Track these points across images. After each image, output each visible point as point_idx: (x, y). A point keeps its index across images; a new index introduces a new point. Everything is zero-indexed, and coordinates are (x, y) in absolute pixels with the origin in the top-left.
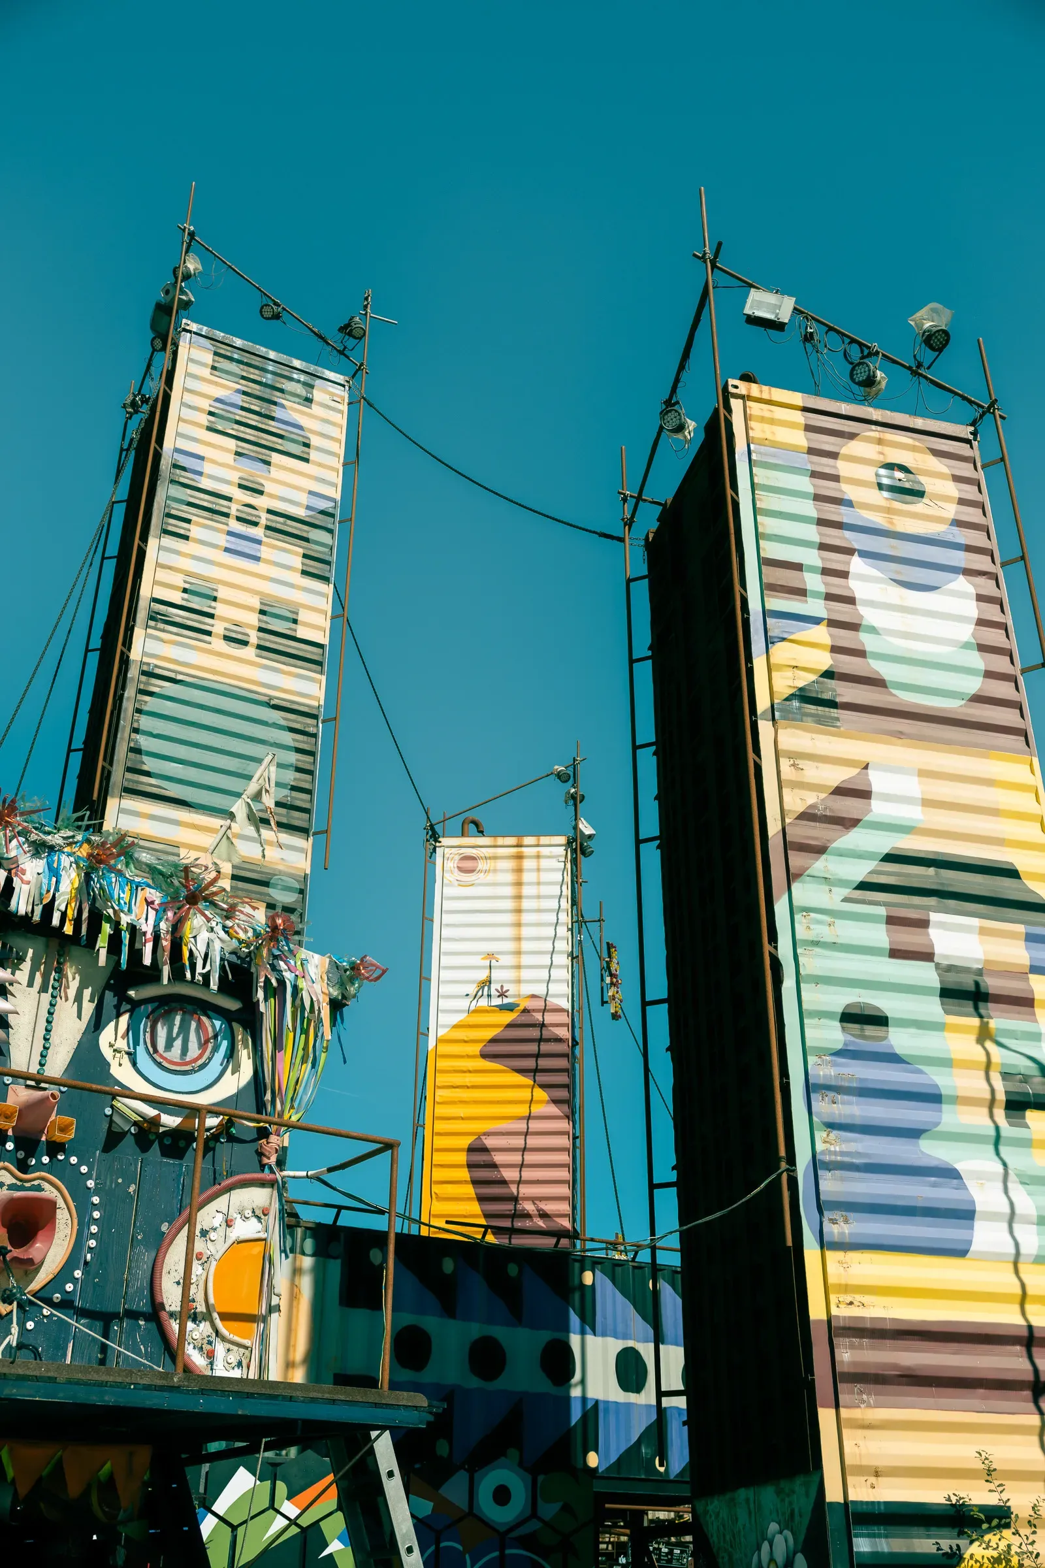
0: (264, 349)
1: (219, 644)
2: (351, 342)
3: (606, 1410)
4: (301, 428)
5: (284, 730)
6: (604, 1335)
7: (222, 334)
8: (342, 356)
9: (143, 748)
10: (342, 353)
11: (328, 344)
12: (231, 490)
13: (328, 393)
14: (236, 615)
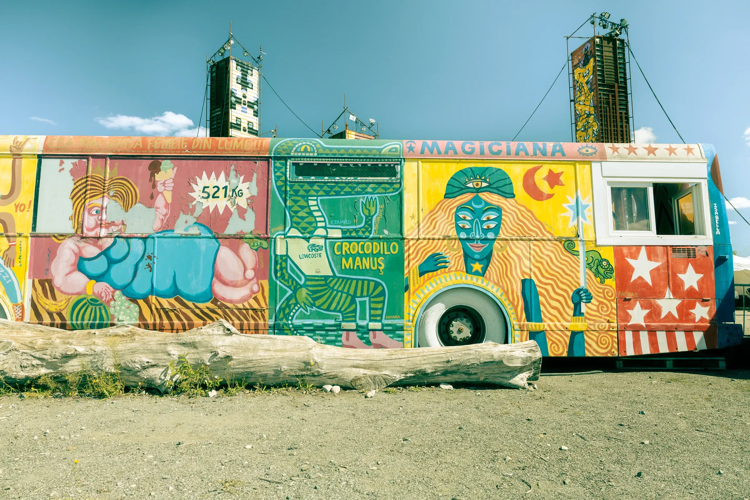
1: (242, 131)
4: (251, 81)
7: (237, 59)
8: (257, 63)
11: (255, 61)
12: (241, 97)
13: (255, 72)
14: (244, 125)
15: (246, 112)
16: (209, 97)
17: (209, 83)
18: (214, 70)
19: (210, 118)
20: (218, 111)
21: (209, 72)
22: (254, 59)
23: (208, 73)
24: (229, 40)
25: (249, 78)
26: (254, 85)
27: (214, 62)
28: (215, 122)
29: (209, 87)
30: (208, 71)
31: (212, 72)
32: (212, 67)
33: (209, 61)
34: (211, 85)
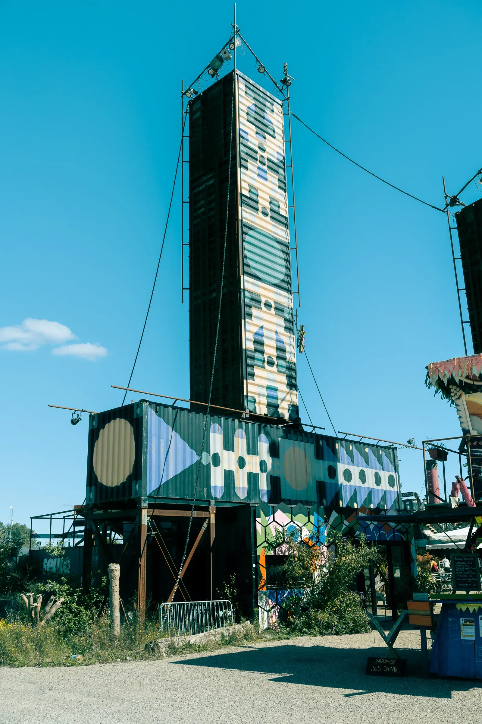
0: (259, 86)
1: (261, 215)
2: (285, 87)
3: (374, 491)
4: (271, 123)
5: (280, 251)
6: (372, 468)
7: (247, 77)
8: (281, 93)
9: (247, 256)
10: (280, 91)
11: (277, 86)
12: (257, 149)
13: (277, 108)
14: (264, 203)
15: (266, 179)
16: (187, 158)
17: (187, 132)
18: (198, 105)
19: (190, 198)
20: (208, 180)
21: (186, 113)
22: (274, 82)
23: (184, 115)
24: (231, 40)
25: (268, 115)
26: (277, 130)
27: (196, 93)
28: (203, 202)
29: (187, 141)
30: (185, 110)
31: (192, 113)
32: (192, 104)
33: (185, 94)
34: (191, 137)
